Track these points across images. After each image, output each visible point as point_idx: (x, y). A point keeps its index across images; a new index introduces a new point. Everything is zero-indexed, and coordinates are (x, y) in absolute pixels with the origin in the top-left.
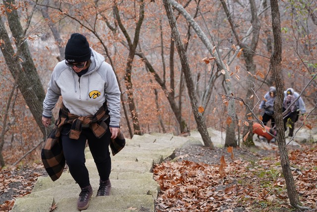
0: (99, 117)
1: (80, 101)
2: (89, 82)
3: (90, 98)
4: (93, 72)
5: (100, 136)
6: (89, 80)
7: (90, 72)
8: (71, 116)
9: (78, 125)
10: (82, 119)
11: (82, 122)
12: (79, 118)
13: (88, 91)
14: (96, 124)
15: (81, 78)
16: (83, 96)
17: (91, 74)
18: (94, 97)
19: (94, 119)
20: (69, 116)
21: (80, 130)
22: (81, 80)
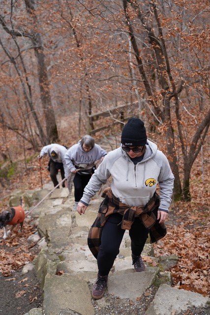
0: (150, 207)
1: (136, 190)
2: (145, 169)
3: (147, 186)
4: (150, 159)
5: (149, 227)
6: (145, 168)
7: (147, 159)
8: (123, 205)
9: (131, 216)
10: (135, 209)
11: (135, 212)
12: (132, 208)
13: (144, 179)
14: (146, 215)
15: (137, 165)
16: (138, 184)
17: (147, 161)
18: (151, 185)
19: (146, 209)
20: (120, 205)
21: (132, 221)
22: (136, 168)
